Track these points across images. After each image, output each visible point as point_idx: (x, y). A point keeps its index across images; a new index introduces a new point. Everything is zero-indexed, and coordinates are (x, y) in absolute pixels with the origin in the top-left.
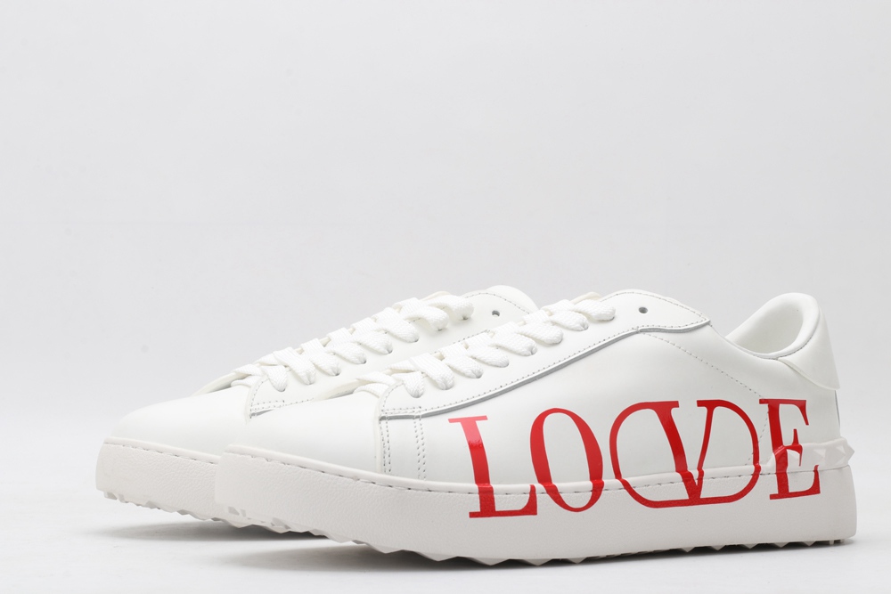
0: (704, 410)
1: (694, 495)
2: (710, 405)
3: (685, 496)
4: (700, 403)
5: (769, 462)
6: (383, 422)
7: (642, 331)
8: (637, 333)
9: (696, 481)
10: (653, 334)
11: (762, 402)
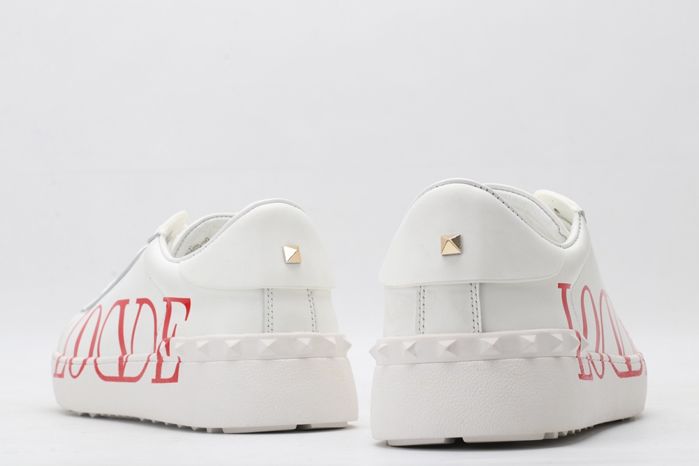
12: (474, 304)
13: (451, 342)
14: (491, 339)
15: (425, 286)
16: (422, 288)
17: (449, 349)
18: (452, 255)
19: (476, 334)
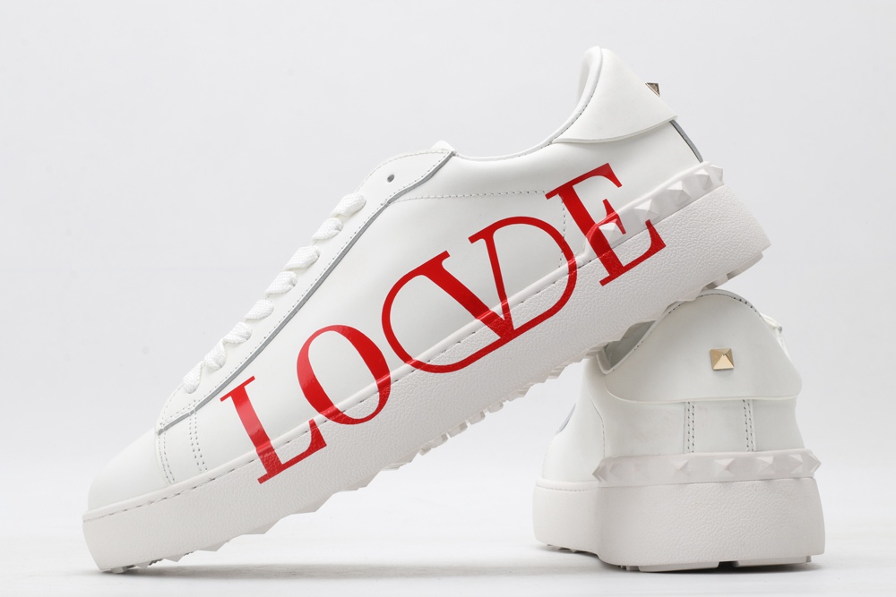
0: (482, 242)
1: (505, 330)
2: (487, 234)
3: (495, 337)
4: (473, 239)
5: (583, 249)
6: (163, 435)
7: (389, 202)
8: (386, 206)
9: (502, 316)
10: (402, 198)
11: (549, 196)
12: (748, 422)
13: (730, 461)
14: (767, 458)
15: (694, 402)
16: (691, 405)
17: (728, 468)
18: (724, 370)
19: (750, 453)
